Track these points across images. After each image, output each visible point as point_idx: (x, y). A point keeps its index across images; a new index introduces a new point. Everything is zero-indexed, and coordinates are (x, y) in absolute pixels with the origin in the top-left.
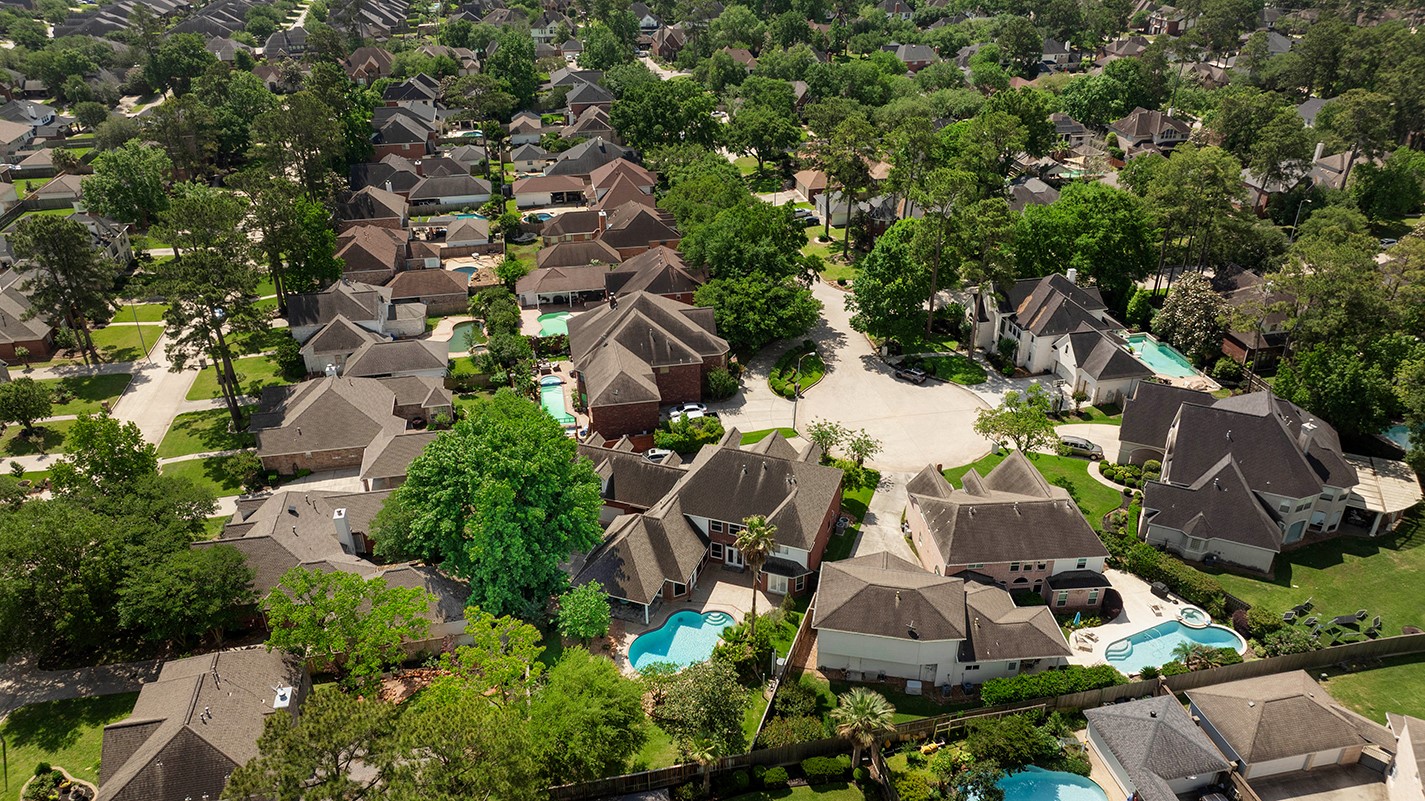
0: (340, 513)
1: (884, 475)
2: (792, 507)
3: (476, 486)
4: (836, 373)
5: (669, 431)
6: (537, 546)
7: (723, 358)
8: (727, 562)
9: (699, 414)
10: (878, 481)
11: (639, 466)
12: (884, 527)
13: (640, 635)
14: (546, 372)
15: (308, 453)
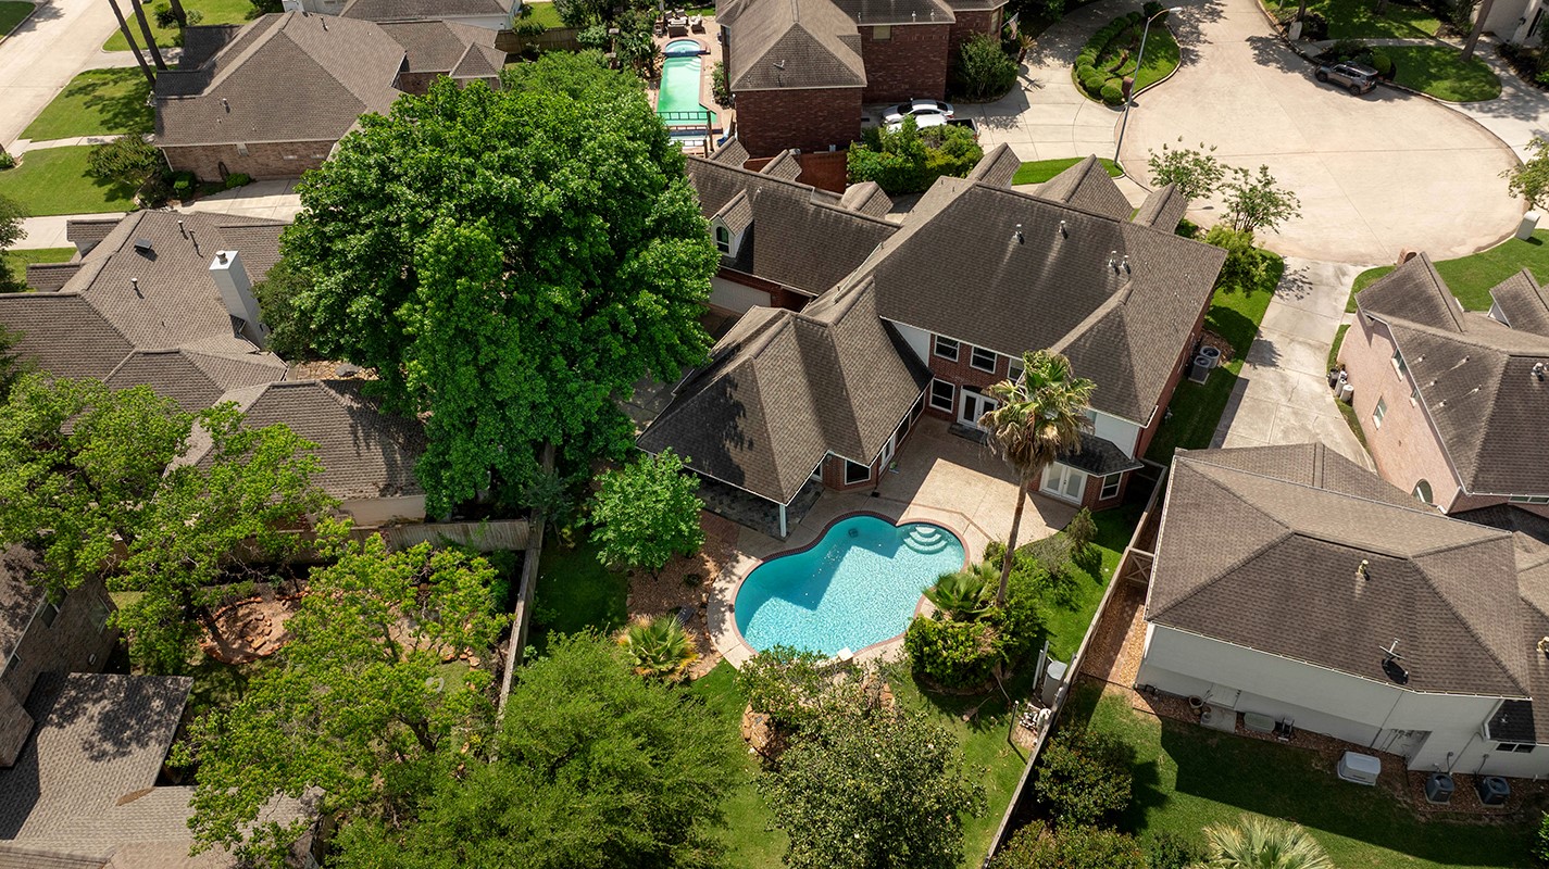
0: (223, 259)
1: (1293, 265)
2: (1115, 324)
3: (419, 228)
4: (1201, 65)
5: (878, 148)
6: (559, 362)
7: (995, 17)
8: (961, 418)
9: (937, 120)
10: (1279, 277)
11: (804, 211)
12: (1292, 374)
13: (766, 560)
14: (679, 33)
15: (241, 145)
